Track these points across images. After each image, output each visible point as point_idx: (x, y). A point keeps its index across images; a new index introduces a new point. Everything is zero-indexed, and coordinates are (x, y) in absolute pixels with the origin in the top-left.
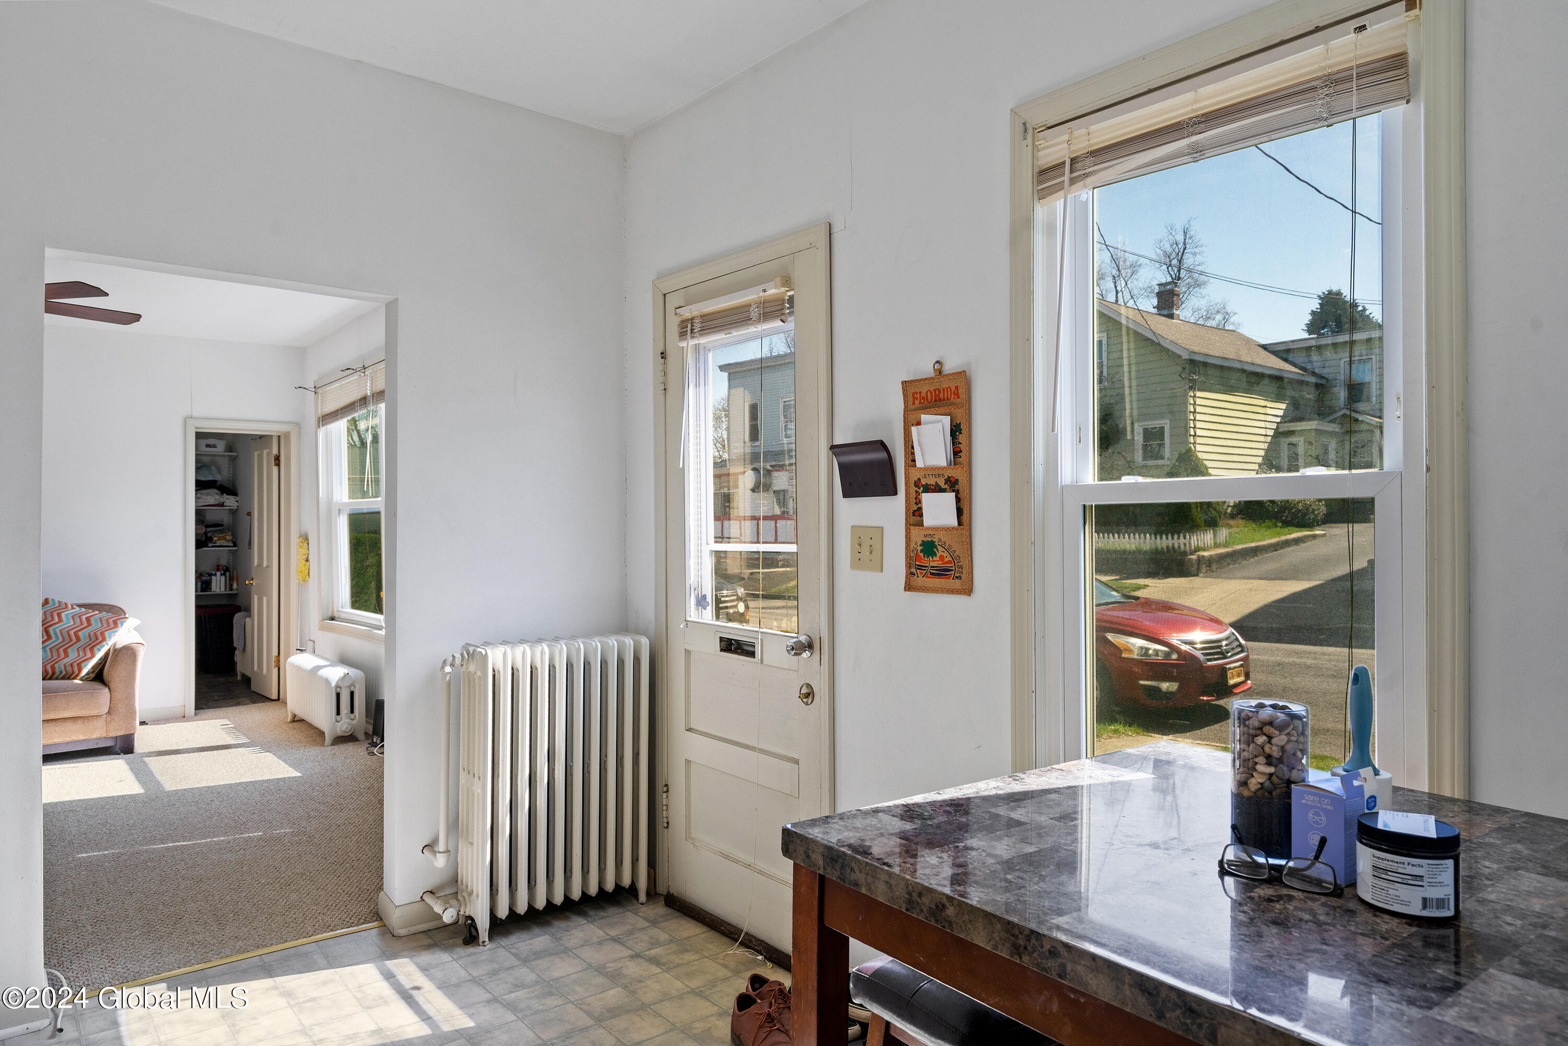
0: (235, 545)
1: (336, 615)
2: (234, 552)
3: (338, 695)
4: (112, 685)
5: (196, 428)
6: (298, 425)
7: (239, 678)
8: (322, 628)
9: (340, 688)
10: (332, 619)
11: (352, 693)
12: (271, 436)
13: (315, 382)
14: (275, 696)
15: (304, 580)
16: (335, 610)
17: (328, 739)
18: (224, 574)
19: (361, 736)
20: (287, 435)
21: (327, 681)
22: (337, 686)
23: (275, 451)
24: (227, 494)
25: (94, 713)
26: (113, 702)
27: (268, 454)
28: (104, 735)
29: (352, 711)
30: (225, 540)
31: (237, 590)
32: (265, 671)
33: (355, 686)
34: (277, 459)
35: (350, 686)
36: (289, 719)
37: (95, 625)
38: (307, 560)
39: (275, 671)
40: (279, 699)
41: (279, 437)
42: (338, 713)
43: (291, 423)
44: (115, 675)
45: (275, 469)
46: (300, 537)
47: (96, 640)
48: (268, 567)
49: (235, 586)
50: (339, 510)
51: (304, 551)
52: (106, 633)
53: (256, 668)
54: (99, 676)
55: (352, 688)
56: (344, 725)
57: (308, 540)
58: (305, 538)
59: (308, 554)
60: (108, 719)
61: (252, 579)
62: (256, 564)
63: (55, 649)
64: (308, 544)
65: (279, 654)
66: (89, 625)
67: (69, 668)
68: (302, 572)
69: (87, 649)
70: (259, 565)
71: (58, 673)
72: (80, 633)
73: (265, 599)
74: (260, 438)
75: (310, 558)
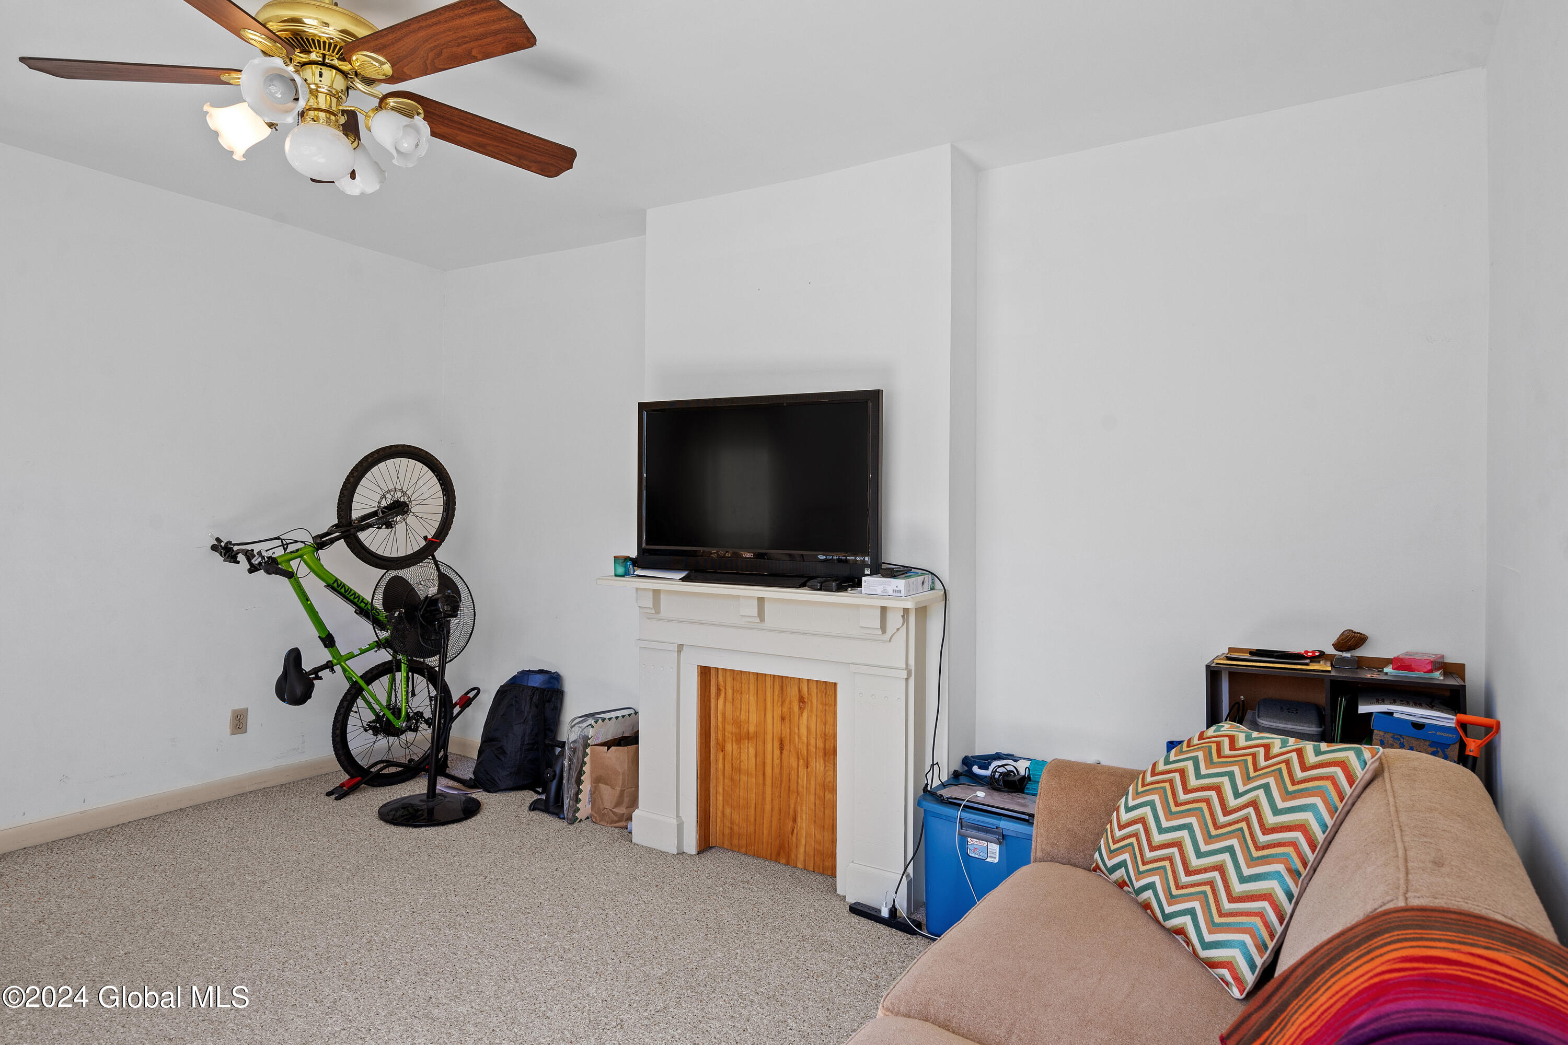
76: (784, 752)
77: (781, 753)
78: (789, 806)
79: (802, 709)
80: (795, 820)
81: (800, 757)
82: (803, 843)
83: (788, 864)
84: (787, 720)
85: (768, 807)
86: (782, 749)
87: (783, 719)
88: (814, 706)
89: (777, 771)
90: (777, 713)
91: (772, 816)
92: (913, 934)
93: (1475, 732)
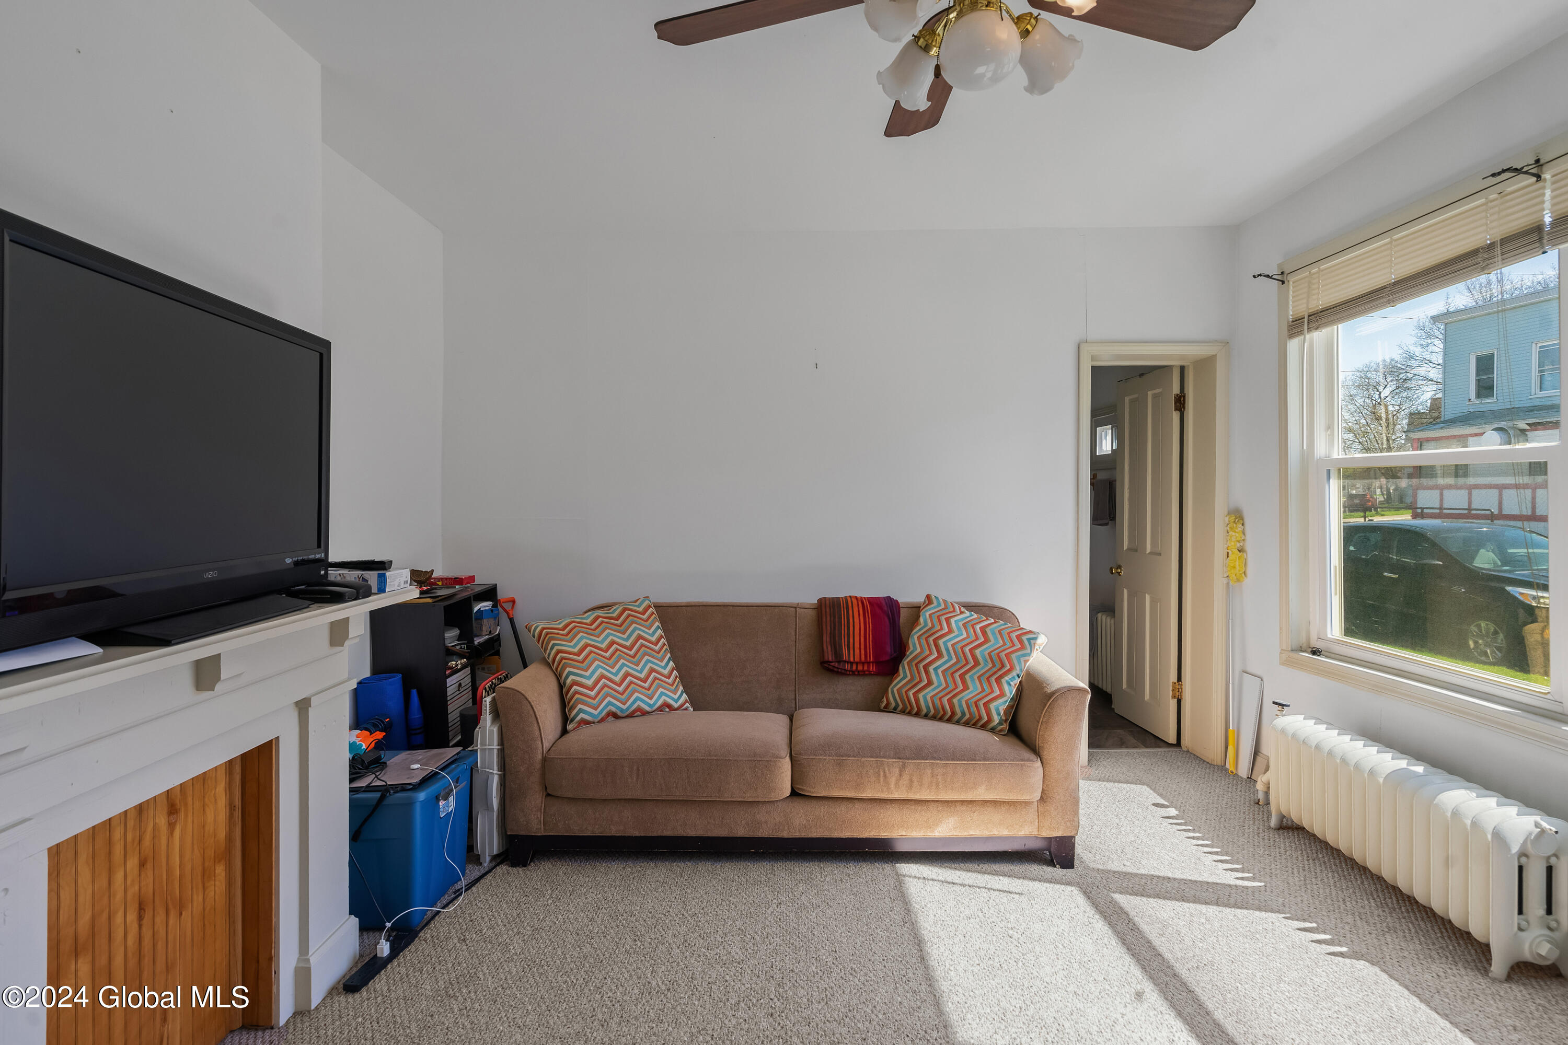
1: (1318, 644)
3: (1522, 870)
4: (1045, 754)
5: (1093, 359)
6: (1229, 343)
8: (1288, 663)
9: (1527, 856)
10: (1315, 652)
11: (1550, 871)
12: (1168, 369)
13: (1279, 266)
15: (1238, 580)
16: (1311, 635)
17: (1499, 966)
20: (1204, 362)
21: (1497, 837)
22: (1522, 853)
23: (1176, 390)
25: (1025, 797)
26: (1046, 782)
27: (1156, 396)
28: (1035, 833)
29: (1551, 911)
33: (1559, 857)
34: (1179, 401)
35: (1549, 857)
36: (1273, 822)
37: (995, 642)
38: (1241, 551)
39: (1173, 704)
40: (1182, 746)
41: (1182, 368)
42: (1522, 911)
43: (1216, 341)
44: (1047, 733)
45: (1176, 416)
46: (1229, 513)
47: (1001, 666)
48: (1155, 554)
50: (1326, 471)
51: (1237, 536)
52: (1014, 654)
53: (1125, 686)
54: (1016, 728)
55: (1554, 861)
56: (1540, 945)
57: (1244, 519)
58: (1237, 516)
59: (1245, 540)
60: (1041, 809)
61: (1119, 567)
62: (1125, 548)
63: (949, 673)
64: (1243, 525)
65: (1179, 678)
66: (987, 640)
67: (974, 709)
68: (1234, 567)
69: (993, 679)
70: (1133, 550)
71: (959, 714)
72: (978, 652)
73: (1148, 597)
74: (1141, 375)
75: (1248, 547)
76: (145, 921)
77: (140, 926)
79: (171, 826)
81: (170, 906)
84: (149, 865)
86: (140, 918)
87: (142, 864)
88: (190, 814)
89: (132, 962)
90: (133, 863)
92: (413, 941)
93: (508, 606)
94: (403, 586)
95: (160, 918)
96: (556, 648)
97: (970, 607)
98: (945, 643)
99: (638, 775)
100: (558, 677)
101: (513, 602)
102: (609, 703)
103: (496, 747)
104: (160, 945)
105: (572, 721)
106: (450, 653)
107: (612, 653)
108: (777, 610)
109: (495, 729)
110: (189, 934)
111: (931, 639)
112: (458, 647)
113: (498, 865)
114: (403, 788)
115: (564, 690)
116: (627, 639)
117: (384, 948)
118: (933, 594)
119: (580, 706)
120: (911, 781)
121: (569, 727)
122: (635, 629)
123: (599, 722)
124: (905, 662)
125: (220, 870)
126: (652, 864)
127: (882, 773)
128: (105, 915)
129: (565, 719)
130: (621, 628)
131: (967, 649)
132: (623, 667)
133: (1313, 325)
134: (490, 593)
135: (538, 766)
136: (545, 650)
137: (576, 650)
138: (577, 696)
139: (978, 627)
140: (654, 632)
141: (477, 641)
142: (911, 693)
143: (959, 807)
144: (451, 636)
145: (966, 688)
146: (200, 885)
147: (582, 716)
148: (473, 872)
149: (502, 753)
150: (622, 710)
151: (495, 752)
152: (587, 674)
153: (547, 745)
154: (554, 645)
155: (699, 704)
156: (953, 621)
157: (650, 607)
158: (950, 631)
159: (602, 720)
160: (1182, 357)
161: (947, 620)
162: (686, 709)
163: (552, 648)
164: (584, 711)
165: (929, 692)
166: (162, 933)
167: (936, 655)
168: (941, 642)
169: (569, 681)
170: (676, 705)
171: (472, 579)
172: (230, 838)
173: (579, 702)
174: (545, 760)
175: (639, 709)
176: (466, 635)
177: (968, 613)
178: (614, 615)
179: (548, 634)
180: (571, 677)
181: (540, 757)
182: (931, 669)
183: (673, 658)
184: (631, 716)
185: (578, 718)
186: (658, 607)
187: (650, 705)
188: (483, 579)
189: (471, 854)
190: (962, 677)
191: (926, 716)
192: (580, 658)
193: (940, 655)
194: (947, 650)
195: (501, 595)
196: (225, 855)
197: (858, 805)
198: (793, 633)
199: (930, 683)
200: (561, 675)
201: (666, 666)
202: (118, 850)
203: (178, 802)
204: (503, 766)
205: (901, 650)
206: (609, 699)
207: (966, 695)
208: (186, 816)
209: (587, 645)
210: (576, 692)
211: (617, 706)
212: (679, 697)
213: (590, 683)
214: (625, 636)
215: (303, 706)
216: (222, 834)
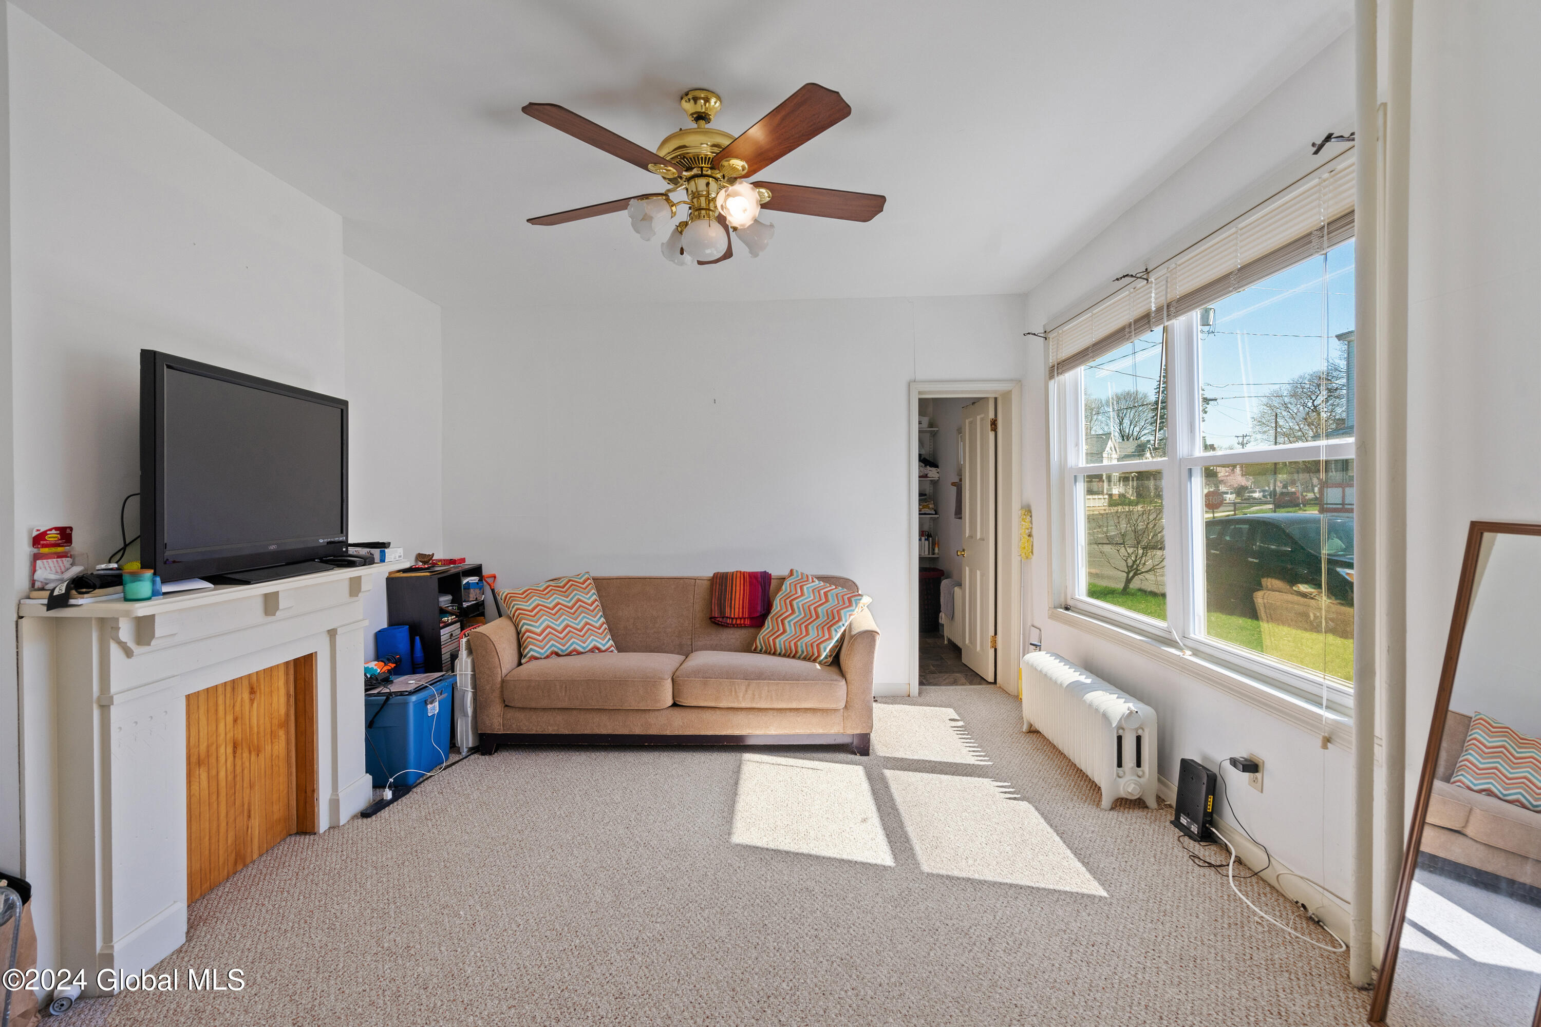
0: (936, 514)
1: (1070, 603)
2: (934, 520)
3: (1120, 739)
4: (848, 676)
5: (920, 393)
6: (1019, 382)
7: (946, 642)
8: (1053, 617)
9: (1123, 729)
10: (1067, 609)
11: (1139, 739)
12: (986, 399)
13: (1044, 326)
14: (991, 679)
15: (1027, 558)
16: (1069, 597)
17: (1107, 800)
18: (927, 539)
19: (1152, 802)
20: (1007, 395)
21: (1105, 717)
22: (1120, 727)
23: (991, 415)
24: (930, 466)
25: (833, 706)
26: (849, 696)
27: (982, 419)
28: (842, 731)
29: (1139, 764)
30: (929, 508)
31: (938, 554)
32: (978, 649)
33: (1143, 730)
34: (994, 424)
35: (1137, 730)
36: (1025, 728)
37: (832, 602)
38: (1030, 536)
39: (992, 651)
40: (995, 682)
41: (996, 399)
42: (1120, 765)
43: (1012, 380)
44: (850, 662)
45: (992, 435)
46: (1022, 508)
47: (834, 618)
48: (982, 539)
49: (936, 550)
50: (1075, 477)
51: (1027, 525)
52: (842, 612)
53: (967, 642)
54: (835, 661)
55: (1140, 732)
56: (1129, 786)
57: (1031, 512)
58: (1027, 510)
59: (1031, 528)
60: (845, 714)
61: (963, 550)
62: (967, 535)
63: (798, 624)
64: (1031, 516)
65: (996, 634)
66: (827, 601)
67: (809, 648)
68: (1025, 548)
69: (826, 628)
70: (971, 537)
71: (800, 652)
72: (819, 609)
73: (978, 572)
74: (973, 403)
75: (1034, 533)
76: (237, 755)
77: (234, 757)
78: (243, 805)
79: (252, 701)
80: (249, 817)
81: (252, 749)
82: (257, 832)
83: (245, 866)
84: (239, 721)
85: (223, 824)
86: (234, 752)
87: (235, 720)
88: (263, 691)
89: (230, 778)
90: (230, 718)
91: (227, 831)
92: (408, 793)
93: (490, 580)
94: (397, 559)
95: (246, 755)
96: (516, 607)
97: (820, 578)
98: (797, 603)
99: (566, 691)
100: (516, 627)
101: (495, 577)
102: (553, 645)
103: (470, 672)
104: (246, 772)
105: (525, 656)
106: (443, 612)
107: (556, 611)
108: (682, 581)
109: (469, 661)
110: (263, 767)
111: (788, 601)
112: (450, 608)
113: (472, 754)
114: (401, 694)
115: (520, 636)
116: (569, 602)
117: (388, 794)
118: (795, 568)
119: (531, 646)
120: (754, 695)
121: (523, 661)
122: (576, 594)
123: (545, 658)
124: (769, 617)
125: (282, 733)
126: (577, 753)
127: (733, 689)
128: (215, 746)
129: (521, 655)
130: (566, 594)
131: (812, 608)
132: (565, 620)
133: (1060, 371)
134: (476, 571)
135: (499, 686)
136: (509, 608)
137: (530, 608)
138: (529, 639)
139: (822, 592)
140: (591, 596)
141: (465, 605)
142: (771, 639)
143: (788, 713)
144: (445, 600)
145: (807, 634)
146: (270, 741)
147: (532, 653)
148: (454, 758)
149: (474, 677)
150: (562, 651)
151: (469, 677)
152: (537, 624)
153: (504, 671)
154: (515, 605)
155: (620, 649)
156: (805, 588)
157: (588, 579)
158: (802, 594)
159: (547, 657)
160: (995, 392)
161: (801, 587)
162: (612, 651)
163: (513, 607)
164: (533, 650)
165: (783, 638)
166: (247, 764)
167: (790, 611)
168: (794, 603)
169: (523, 630)
170: (603, 648)
171: (463, 560)
172: (287, 715)
173: (530, 643)
174: (503, 681)
175: (575, 650)
176: (457, 600)
177: (817, 582)
178: (561, 585)
179: (511, 597)
180: (525, 627)
181: (500, 679)
182: (786, 622)
183: (605, 615)
184: (569, 654)
185: (529, 655)
186: (595, 579)
187: (584, 648)
188: (471, 562)
189: (453, 747)
190: (806, 627)
191: (780, 655)
192: (533, 614)
193: (793, 611)
194: (799, 608)
195: (485, 572)
196: (284, 724)
197: (718, 712)
198: (692, 598)
199: (784, 631)
200: (518, 625)
201: (598, 620)
202: (221, 708)
203: (255, 686)
204: (475, 686)
205: (768, 607)
206: (552, 642)
207: (807, 639)
208: (260, 697)
209: (538, 605)
210: (528, 637)
211: (558, 647)
212: (606, 642)
213: (538, 631)
214: (568, 599)
215: (332, 633)
216: (283, 711)
